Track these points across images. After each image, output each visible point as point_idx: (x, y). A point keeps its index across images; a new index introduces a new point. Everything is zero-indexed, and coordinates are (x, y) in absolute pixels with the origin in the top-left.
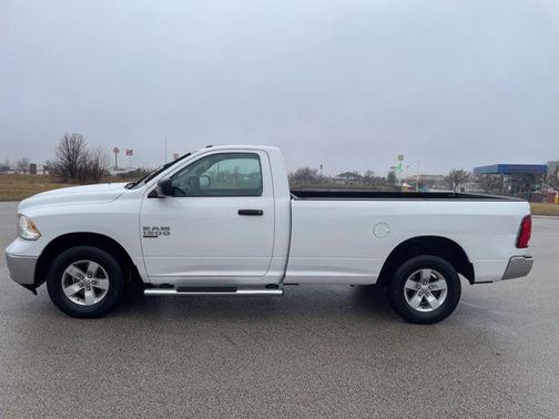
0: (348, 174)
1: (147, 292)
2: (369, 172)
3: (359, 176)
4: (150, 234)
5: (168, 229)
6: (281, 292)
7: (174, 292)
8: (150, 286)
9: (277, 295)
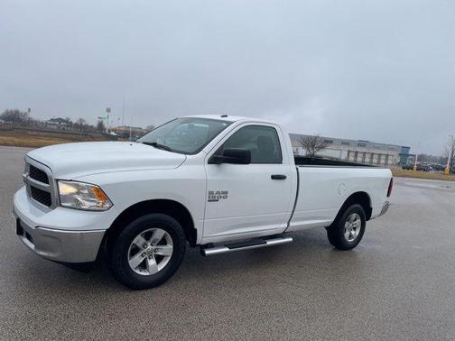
0: (60, 120)
1: (207, 252)
2: (81, 120)
3: (71, 123)
4: (213, 198)
5: (227, 193)
6: (291, 239)
7: (227, 249)
8: (210, 246)
9: (289, 242)
